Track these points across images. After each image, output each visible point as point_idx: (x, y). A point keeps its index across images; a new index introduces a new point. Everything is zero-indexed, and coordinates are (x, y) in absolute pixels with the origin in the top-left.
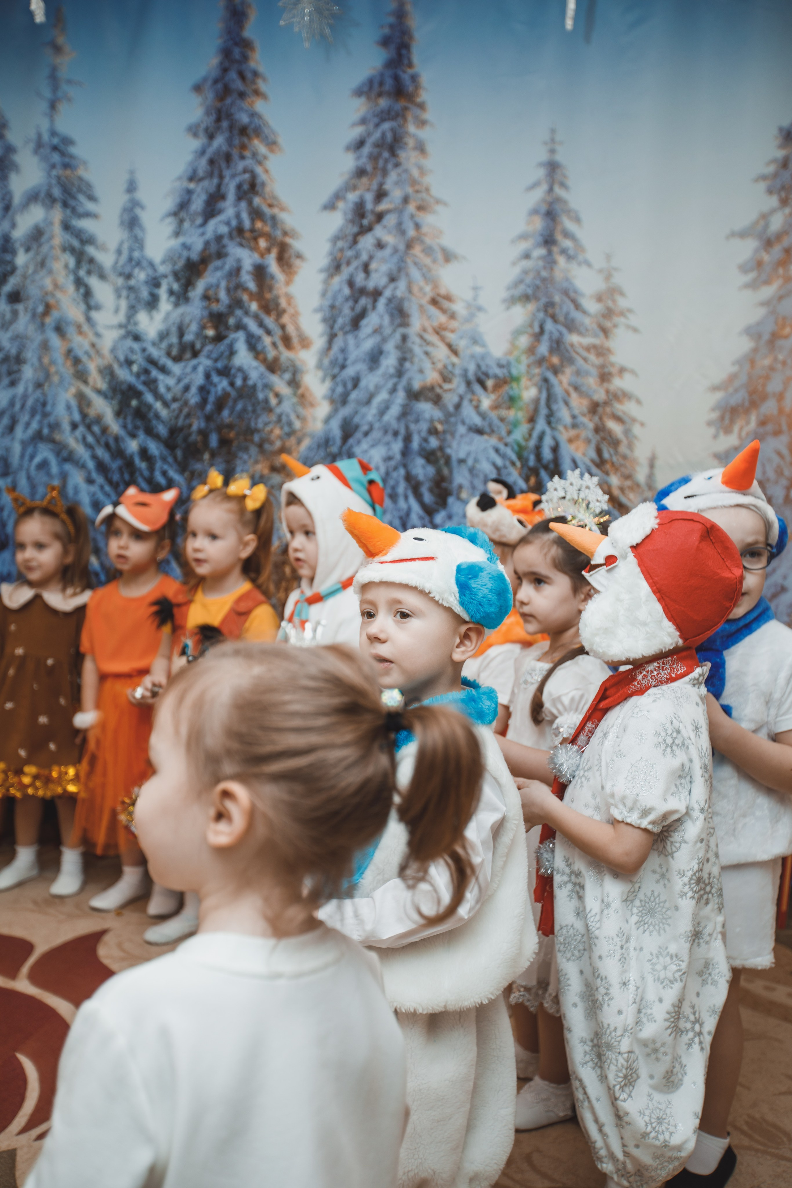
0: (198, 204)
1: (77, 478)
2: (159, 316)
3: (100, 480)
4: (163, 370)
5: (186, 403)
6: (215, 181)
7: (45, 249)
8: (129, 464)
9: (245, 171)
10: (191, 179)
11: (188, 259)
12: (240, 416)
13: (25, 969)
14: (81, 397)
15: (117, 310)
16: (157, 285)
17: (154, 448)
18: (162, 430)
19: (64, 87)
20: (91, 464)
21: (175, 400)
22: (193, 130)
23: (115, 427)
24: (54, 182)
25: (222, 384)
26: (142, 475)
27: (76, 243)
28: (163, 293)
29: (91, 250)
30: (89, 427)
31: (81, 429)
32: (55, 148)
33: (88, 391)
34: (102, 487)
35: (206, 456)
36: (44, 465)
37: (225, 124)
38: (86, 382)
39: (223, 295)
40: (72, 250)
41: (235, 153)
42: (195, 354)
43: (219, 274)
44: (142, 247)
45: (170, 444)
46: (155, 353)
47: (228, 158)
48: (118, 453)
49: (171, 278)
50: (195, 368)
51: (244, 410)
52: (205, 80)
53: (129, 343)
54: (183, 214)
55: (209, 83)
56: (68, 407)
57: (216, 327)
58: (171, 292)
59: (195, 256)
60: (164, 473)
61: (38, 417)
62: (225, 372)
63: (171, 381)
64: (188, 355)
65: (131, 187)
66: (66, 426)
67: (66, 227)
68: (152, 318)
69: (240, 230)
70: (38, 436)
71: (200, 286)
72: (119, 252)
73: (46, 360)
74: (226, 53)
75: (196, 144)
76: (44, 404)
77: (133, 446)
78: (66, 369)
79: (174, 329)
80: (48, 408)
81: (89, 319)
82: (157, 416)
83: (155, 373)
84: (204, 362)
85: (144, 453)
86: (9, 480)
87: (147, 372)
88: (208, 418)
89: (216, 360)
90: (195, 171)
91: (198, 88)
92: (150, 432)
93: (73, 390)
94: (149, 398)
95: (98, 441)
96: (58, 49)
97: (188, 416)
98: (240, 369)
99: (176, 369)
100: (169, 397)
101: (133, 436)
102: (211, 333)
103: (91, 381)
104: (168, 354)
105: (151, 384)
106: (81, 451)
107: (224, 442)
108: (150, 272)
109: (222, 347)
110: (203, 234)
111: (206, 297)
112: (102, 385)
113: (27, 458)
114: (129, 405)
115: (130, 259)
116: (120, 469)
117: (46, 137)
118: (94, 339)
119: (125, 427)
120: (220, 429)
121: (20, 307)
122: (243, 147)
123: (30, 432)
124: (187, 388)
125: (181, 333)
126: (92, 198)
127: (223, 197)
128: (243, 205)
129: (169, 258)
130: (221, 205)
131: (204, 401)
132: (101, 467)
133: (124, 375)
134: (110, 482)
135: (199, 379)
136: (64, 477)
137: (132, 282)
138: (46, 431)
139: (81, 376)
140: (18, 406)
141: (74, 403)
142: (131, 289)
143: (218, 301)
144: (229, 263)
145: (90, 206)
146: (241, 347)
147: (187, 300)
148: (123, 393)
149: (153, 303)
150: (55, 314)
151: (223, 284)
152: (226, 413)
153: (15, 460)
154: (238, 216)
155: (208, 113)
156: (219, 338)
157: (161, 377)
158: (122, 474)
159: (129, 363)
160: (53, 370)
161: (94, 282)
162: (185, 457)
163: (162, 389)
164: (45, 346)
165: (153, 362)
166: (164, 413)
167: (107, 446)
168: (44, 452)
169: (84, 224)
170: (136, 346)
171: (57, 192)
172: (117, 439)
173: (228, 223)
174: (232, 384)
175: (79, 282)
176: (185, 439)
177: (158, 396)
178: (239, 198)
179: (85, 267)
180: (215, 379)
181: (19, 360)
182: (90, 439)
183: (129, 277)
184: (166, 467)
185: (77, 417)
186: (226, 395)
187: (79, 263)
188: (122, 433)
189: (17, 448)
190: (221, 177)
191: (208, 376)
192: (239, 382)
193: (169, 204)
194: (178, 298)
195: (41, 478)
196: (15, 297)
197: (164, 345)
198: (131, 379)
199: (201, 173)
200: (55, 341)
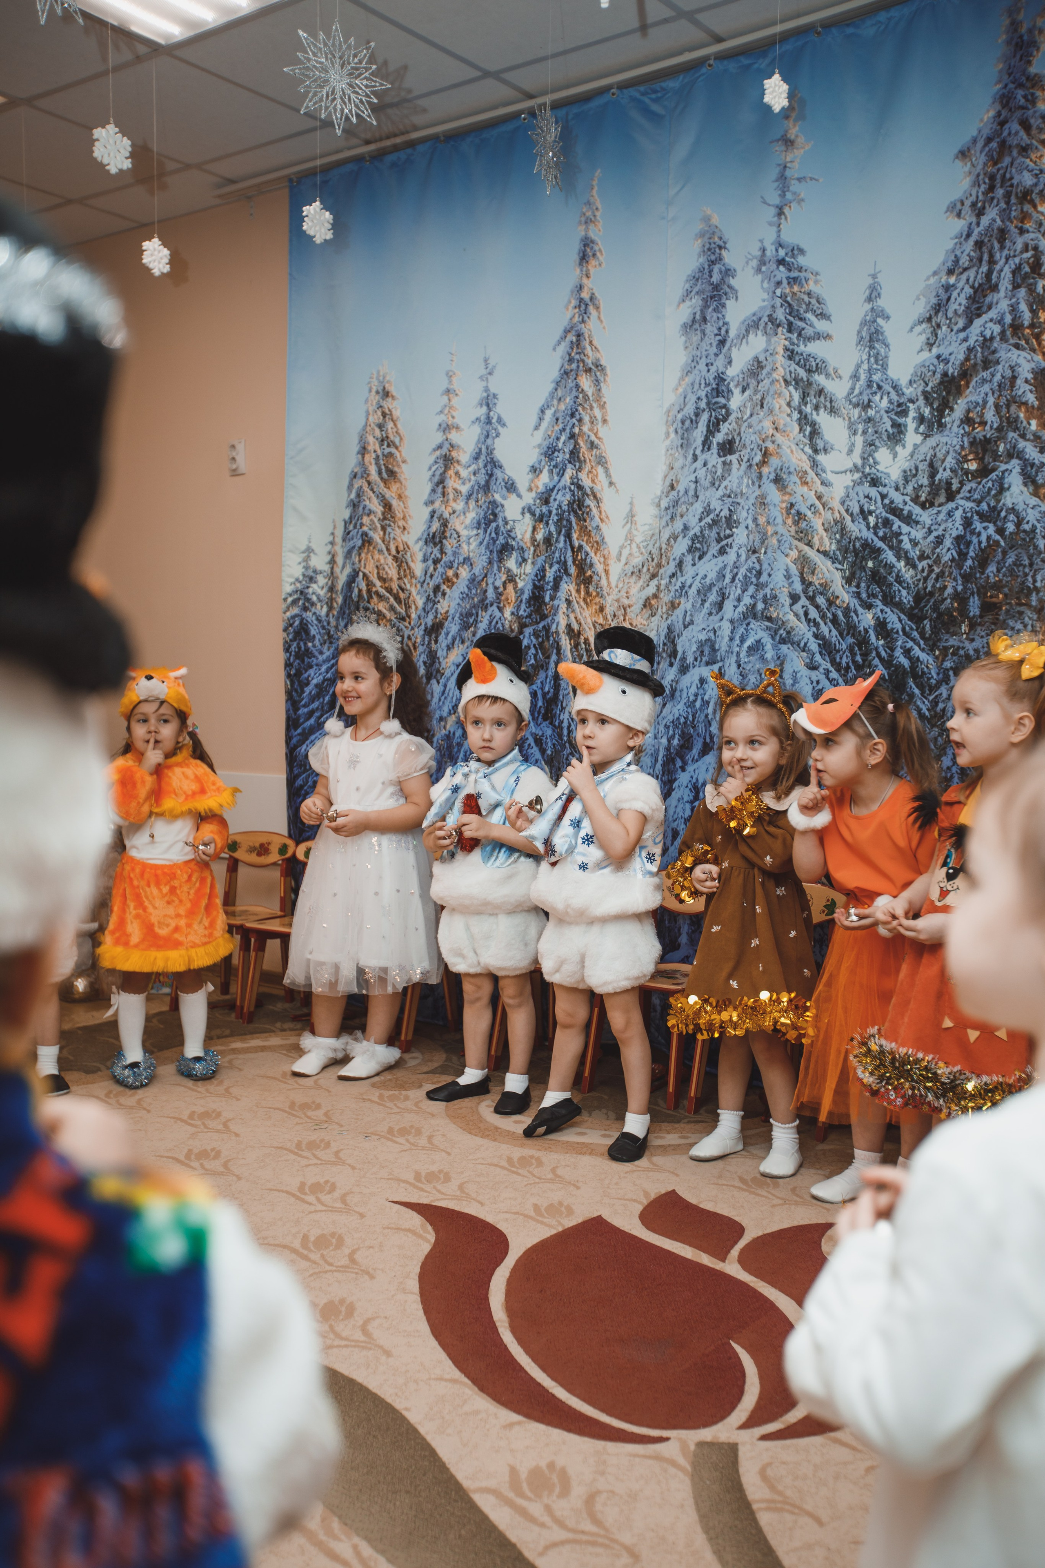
0: (959, 301)
1: (796, 662)
2: (903, 453)
3: (826, 664)
4: (909, 520)
5: (938, 561)
6: (985, 268)
7: (765, 384)
8: (863, 642)
9: (1026, 248)
10: (950, 272)
11: (945, 374)
12: (1011, 572)
13: (735, 1252)
14: (803, 561)
15: (850, 451)
16: (904, 413)
17: (894, 620)
18: (906, 597)
19: (795, 186)
20: (814, 646)
21: (922, 557)
22: (955, 209)
23: (845, 597)
24: (778, 302)
25: (987, 531)
26: (879, 655)
27: (802, 373)
28: (910, 422)
29: (820, 379)
30: (812, 599)
31: (803, 601)
32: (781, 262)
33: (811, 553)
34: (827, 672)
35: (964, 628)
36: (757, 647)
37: (1000, 192)
38: (809, 544)
39: (990, 415)
40: (797, 381)
41: (1012, 228)
42: (951, 496)
43: (986, 387)
44: (885, 367)
45: (915, 615)
46: (898, 498)
47: (1002, 235)
48: (851, 629)
49: (921, 402)
50: (950, 514)
51: (1017, 563)
52: (975, 141)
53: (866, 489)
54: (940, 318)
55: (980, 143)
56: (788, 576)
57: (980, 459)
58: (921, 419)
59: (953, 370)
60: (907, 652)
61: (751, 589)
62: (991, 516)
63: (918, 534)
64: (942, 499)
65: (873, 293)
66: (785, 600)
67: (791, 355)
68: (895, 455)
69: (1016, 327)
70: (751, 613)
71: (960, 407)
72: (855, 377)
73: (762, 520)
74: (1005, 100)
75: (959, 225)
76: (759, 573)
77: (867, 619)
78: (785, 528)
79: (923, 466)
80: (764, 578)
81: (815, 464)
82: (899, 580)
83: (897, 523)
84: (963, 504)
85: (881, 626)
86: (716, 667)
87: (887, 523)
88: (967, 578)
89: (979, 502)
90: (957, 261)
91: (963, 154)
92: (889, 600)
93: (794, 554)
94: (889, 556)
95: (823, 617)
96: (789, 143)
97: (940, 575)
98: (1013, 510)
99: (925, 517)
100: (914, 553)
101: (869, 607)
102: (973, 466)
103: (816, 541)
104: (915, 500)
105: (892, 539)
106: (803, 630)
107: (988, 608)
108: (894, 396)
109: (988, 483)
110: (965, 340)
111: (967, 420)
112: (830, 546)
113: (737, 641)
114: (863, 568)
115: (870, 385)
116: (851, 649)
117: (770, 251)
118: (821, 489)
119: (858, 595)
120: (982, 592)
121: (733, 458)
122: (1024, 217)
123: (741, 608)
124: (939, 540)
125: (933, 471)
126: (823, 316)
127: (995, 288)
128: (1022, 292)
129: (920, 377)
130: (991, 298)
131: (963, 555)
132: (827, 648)
133: (857, 530)
134: (838, 667)
135: (956, 527)
136: (781, 661)
137: (871, 412)
138: (760, 606)
139: (804, 536)
140: (728, 577)
141: (794, 570)
142: (870, 420)
143: (983, 423)
144: (1001, 371)
145: (821, 325)
146: (1015, 481)
147: (941, 426)
148: (856, 552)
149: (897, 435)
150: (774, 462)
151: (991, 400)
152: (992, 569)
153: (723, 644)
154: (1014, 309)
155: (976, 183)
156: (984, 472)
157: (905, 529)
158: (853, 655)
159: (864, 514)
160: (770, 530)
161: (823, 419)
162: (935, 630)
163: (907, 545)
164: (762, 502)
165: (895, 511)
166: (908, 574)
167: (835, 621)
168: (758, 632)
169: (813, 348)
170: (873, 492)
171: (781, 315)
172: (847, 611)
173: (1000, 322)
174: (1001, 531)
175: (804, 420)
176: (935, 608)
177: (900, 553)
178: (1016, 287)
179: (812, 400)
180: (978, 525)
181: (731, 522)
182: (813, 614)
183: (867, 406)
184: (910, 644)
185: (798, 587)
186: (992, 545)
187: (804, 396)
188: (854, 603)
189: (726, 628)
190: (992, 262)
191: (967, 523)
192: (1010, 527)
193: (922, 308)
194: (930, 427)
195: (753, 664)
196: (727, 448)
197: (909, 489)
198: (868, 535)
199: (964, 261)
200: (773, 494)
